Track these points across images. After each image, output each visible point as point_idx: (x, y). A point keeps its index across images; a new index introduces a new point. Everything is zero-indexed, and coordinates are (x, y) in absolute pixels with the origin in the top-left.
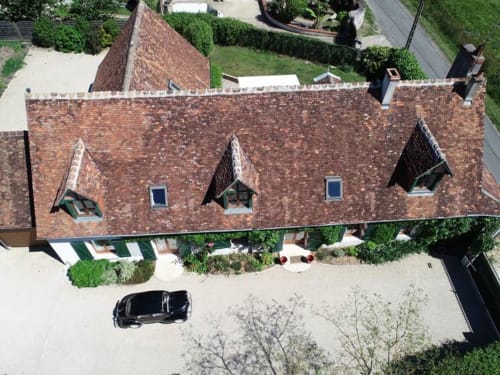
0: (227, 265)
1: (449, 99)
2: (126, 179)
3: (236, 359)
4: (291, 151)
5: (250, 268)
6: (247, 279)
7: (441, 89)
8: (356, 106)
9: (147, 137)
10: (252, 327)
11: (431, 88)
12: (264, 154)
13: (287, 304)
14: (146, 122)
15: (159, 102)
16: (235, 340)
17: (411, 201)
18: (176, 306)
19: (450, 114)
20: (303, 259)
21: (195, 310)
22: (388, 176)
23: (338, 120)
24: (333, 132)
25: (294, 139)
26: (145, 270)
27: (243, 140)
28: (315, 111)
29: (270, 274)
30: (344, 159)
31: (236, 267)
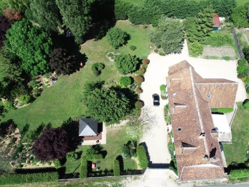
0: (166, 114)
1: (203, 154)
2: (177, 88)
3: (147, 115)
4: (186, 118)
5: (166, 119)
6: (163, 118)
7: (205, 151)
8: (198, 131)
9: (185, 90)
10: (154, 118)
11: (205, 149)
12: (185, 113)
13: (158, 125)
14: (188, 88)
15: (192, 90)
16: (151, 115)
17: (179, 148)
18: (157, 104)
19: (200, 155)
20: (168, 130)
21: (156, 107)
22: (184, 142)
23: (194, 127)
24: (191, 126)
25: (189, 118)
26: (164, 98)
27: (187, 108)
28: (195, 121)
29: (165, 123)
30: (186, 130)
31: (166, 116)
